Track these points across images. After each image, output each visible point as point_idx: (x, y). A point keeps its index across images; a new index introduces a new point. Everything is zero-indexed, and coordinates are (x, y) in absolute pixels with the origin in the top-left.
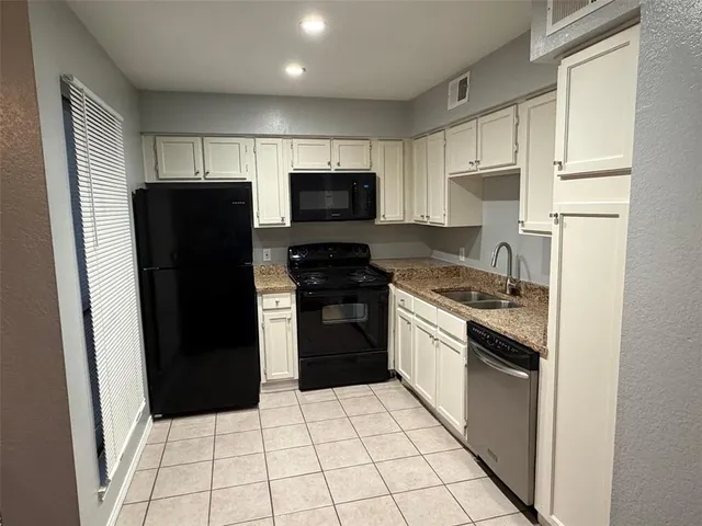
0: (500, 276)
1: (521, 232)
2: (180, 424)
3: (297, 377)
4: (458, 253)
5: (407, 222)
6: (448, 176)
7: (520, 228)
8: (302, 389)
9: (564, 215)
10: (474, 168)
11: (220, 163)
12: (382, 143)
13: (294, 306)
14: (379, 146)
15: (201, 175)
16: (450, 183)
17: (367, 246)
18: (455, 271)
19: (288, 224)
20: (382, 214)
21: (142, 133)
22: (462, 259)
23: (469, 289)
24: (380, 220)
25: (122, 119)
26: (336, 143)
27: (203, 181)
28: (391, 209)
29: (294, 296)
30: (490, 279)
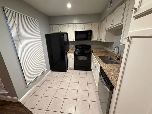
0: (116, 54)
1: (120, 44)
2: (54, 72)
3: (74, 68)
4: (108, 48)
5: (98, 41)
6: (106, 30)
7: (120, 43)
8: (75, 70)
9: (132, 37)
10: (111, 26)
11: (63, 29)
12: (94, 24)
13: (74, 56)
14: (93, 24)
15: (60, 32)
16: (106, 32)
17: (90, 45)
18: (107, 52)
19: (74, 41)
20: (93, 39)
21: (50, 25)
22: (109, 49)
23: (108, 56)
24: (92, 40)
25: (38, 20)
26: (84, 24)
27: (60, 33)
28: (95, 38)
29: (74, 54)
30: (114, 55)
